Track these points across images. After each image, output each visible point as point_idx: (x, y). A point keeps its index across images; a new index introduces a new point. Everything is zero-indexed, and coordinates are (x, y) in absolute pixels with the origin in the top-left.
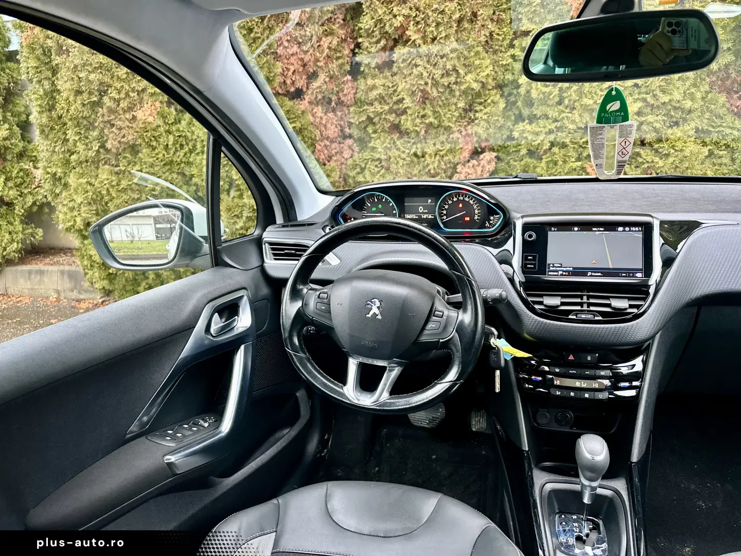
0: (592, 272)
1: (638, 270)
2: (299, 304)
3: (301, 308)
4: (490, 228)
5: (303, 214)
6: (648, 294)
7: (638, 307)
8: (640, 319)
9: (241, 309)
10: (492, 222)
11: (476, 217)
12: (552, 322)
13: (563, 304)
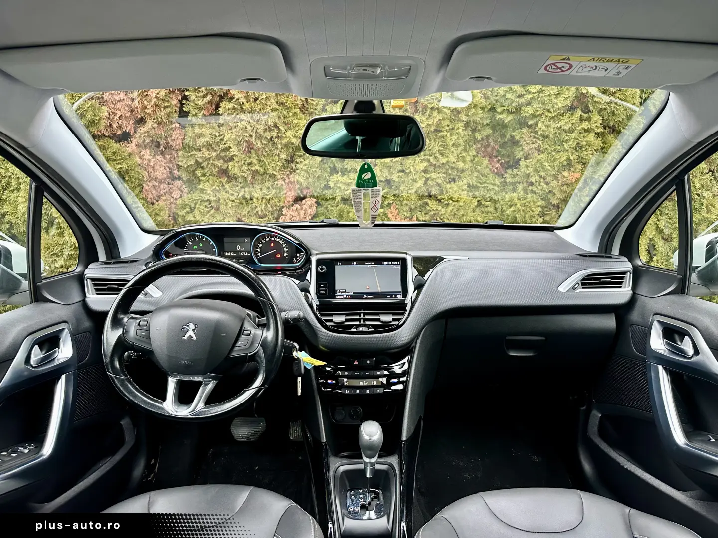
0: (367, 295)
1: (399, 292)
2: (120, 332)
3: (122, 336)
4: (296, 263)
5: (126, 252)
6: (405, 310)
7: (399, 320)
8: (401, 329)
9: (61, 341)
10: (298, 258)
11: (285, 254)
12: (338, 335)
13: (347, 320)
